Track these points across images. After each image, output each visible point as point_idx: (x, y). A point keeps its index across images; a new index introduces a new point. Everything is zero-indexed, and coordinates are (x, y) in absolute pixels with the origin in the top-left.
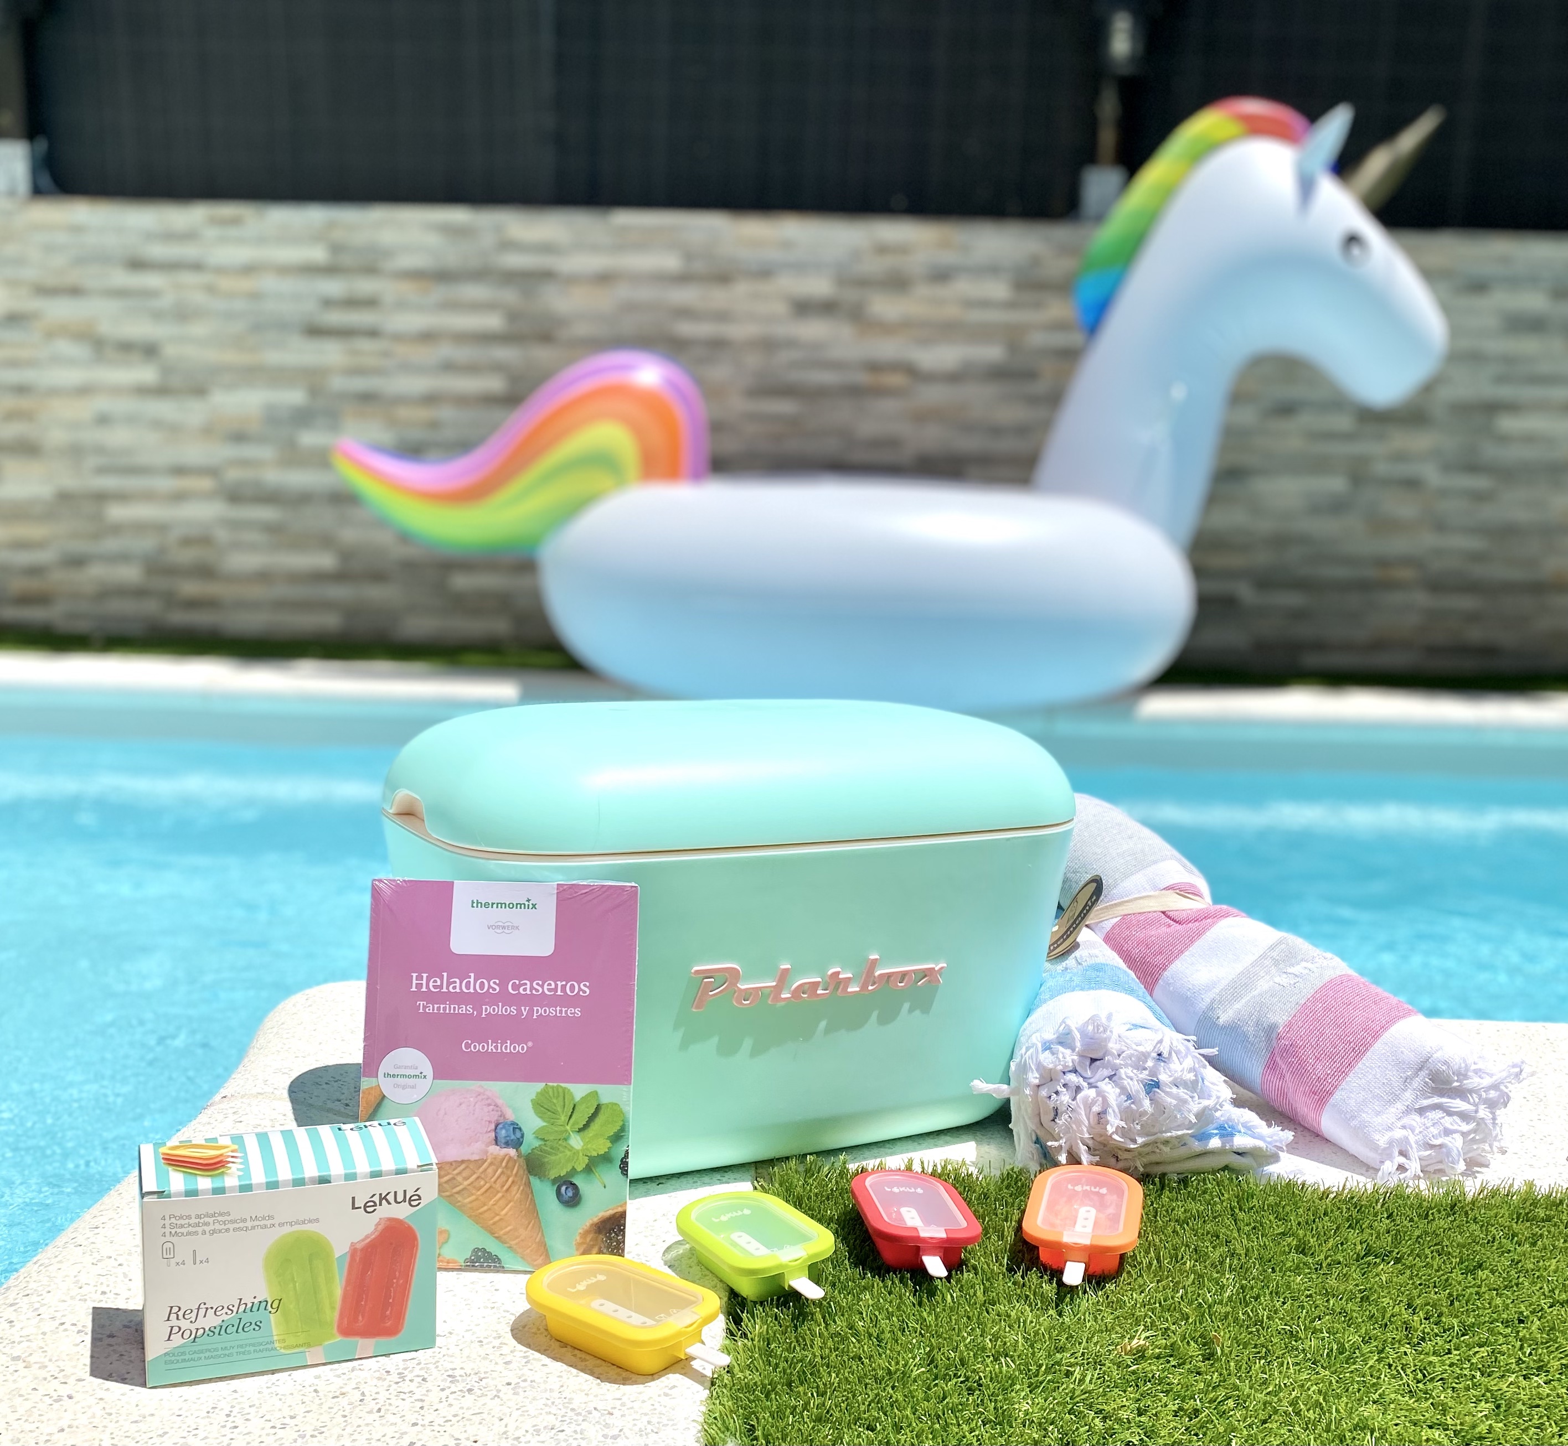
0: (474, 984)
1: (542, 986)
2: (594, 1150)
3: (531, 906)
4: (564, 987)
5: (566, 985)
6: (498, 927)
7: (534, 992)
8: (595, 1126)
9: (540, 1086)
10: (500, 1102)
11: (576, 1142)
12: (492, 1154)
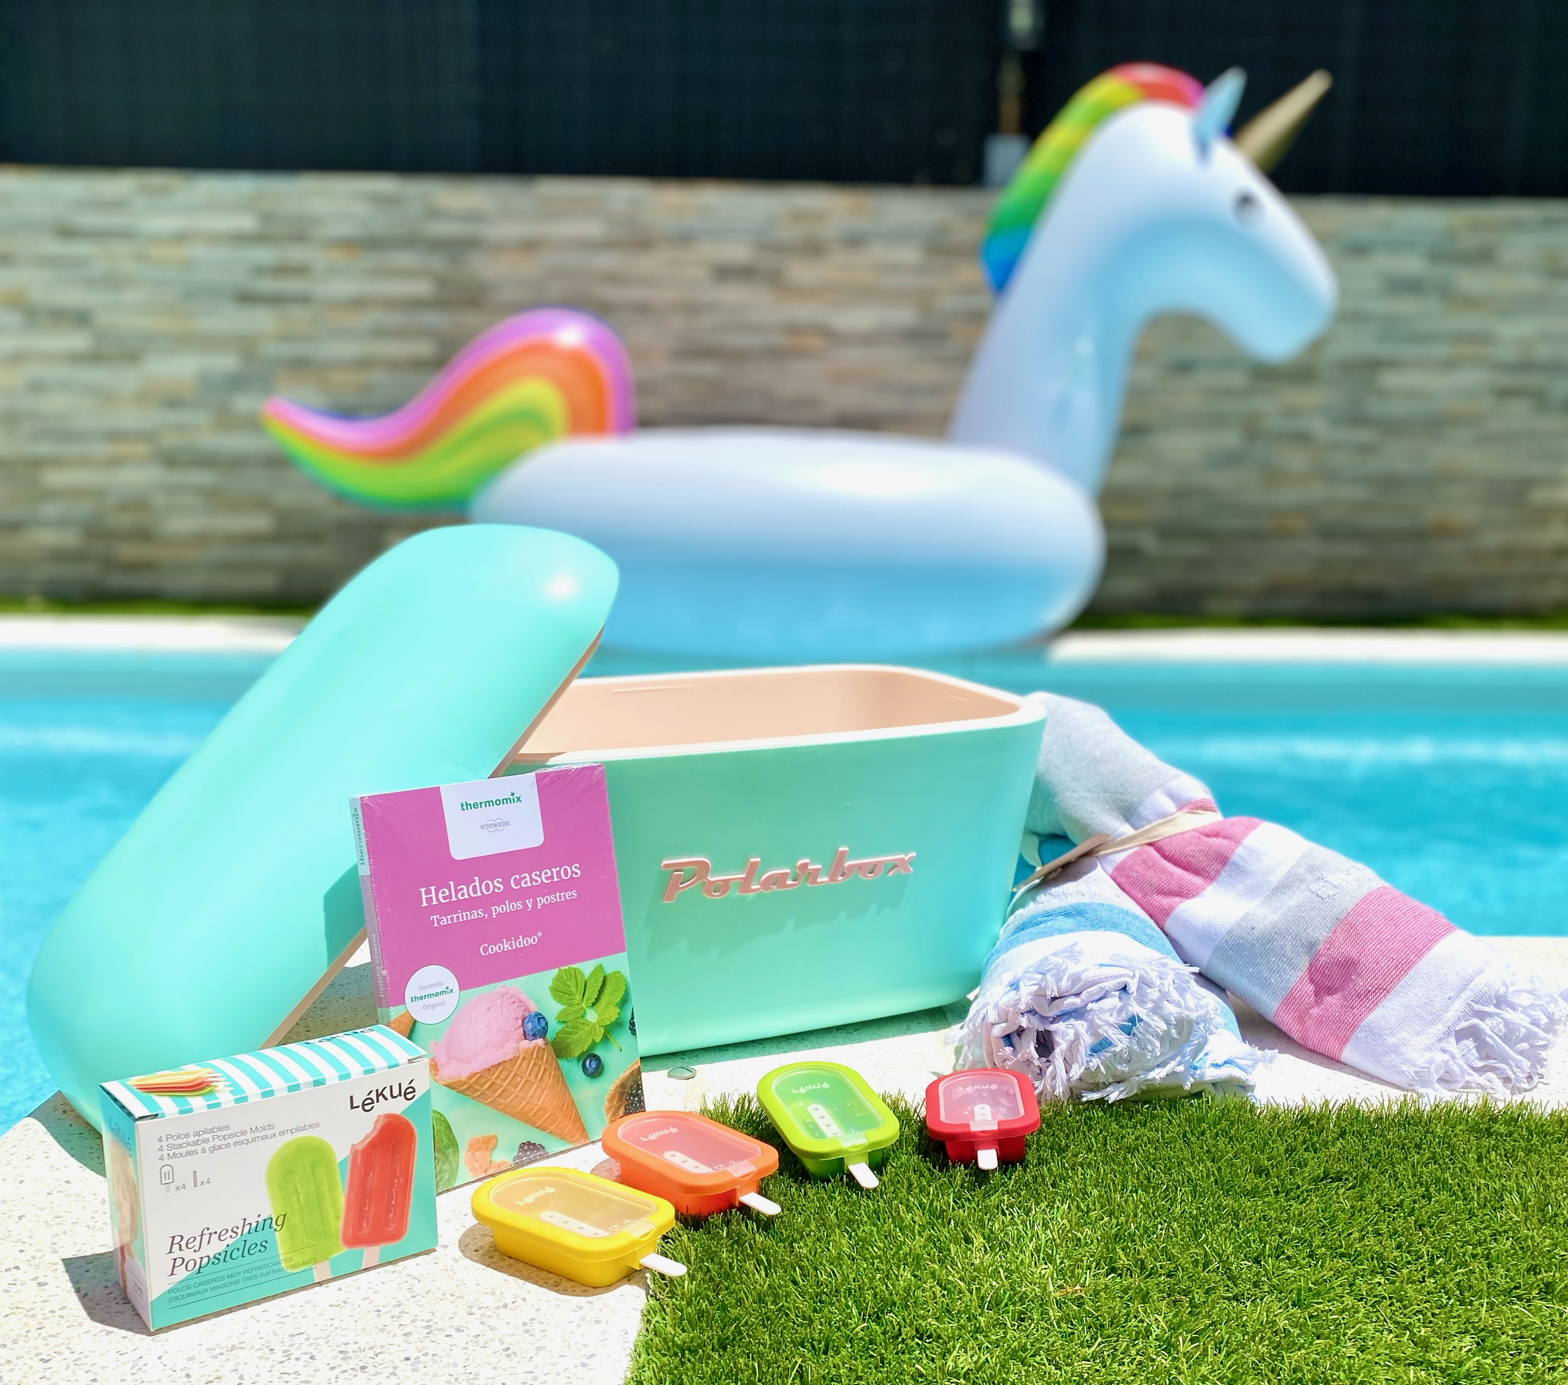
0: (478, 888)
1: (540, 876)
2: (608, 1019)
3: (516, 800)
4: (558, 873)
5: (560, 871)
6: (490, 826)
7: (534, 883)
8: (605, 997)
9: (554, 972)
10: (522, 997)
11: (592, 1016)
12: (523, 1049)
